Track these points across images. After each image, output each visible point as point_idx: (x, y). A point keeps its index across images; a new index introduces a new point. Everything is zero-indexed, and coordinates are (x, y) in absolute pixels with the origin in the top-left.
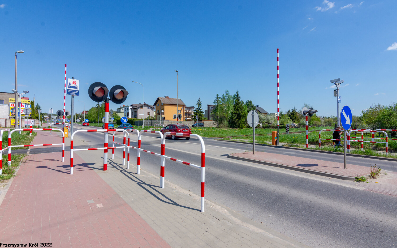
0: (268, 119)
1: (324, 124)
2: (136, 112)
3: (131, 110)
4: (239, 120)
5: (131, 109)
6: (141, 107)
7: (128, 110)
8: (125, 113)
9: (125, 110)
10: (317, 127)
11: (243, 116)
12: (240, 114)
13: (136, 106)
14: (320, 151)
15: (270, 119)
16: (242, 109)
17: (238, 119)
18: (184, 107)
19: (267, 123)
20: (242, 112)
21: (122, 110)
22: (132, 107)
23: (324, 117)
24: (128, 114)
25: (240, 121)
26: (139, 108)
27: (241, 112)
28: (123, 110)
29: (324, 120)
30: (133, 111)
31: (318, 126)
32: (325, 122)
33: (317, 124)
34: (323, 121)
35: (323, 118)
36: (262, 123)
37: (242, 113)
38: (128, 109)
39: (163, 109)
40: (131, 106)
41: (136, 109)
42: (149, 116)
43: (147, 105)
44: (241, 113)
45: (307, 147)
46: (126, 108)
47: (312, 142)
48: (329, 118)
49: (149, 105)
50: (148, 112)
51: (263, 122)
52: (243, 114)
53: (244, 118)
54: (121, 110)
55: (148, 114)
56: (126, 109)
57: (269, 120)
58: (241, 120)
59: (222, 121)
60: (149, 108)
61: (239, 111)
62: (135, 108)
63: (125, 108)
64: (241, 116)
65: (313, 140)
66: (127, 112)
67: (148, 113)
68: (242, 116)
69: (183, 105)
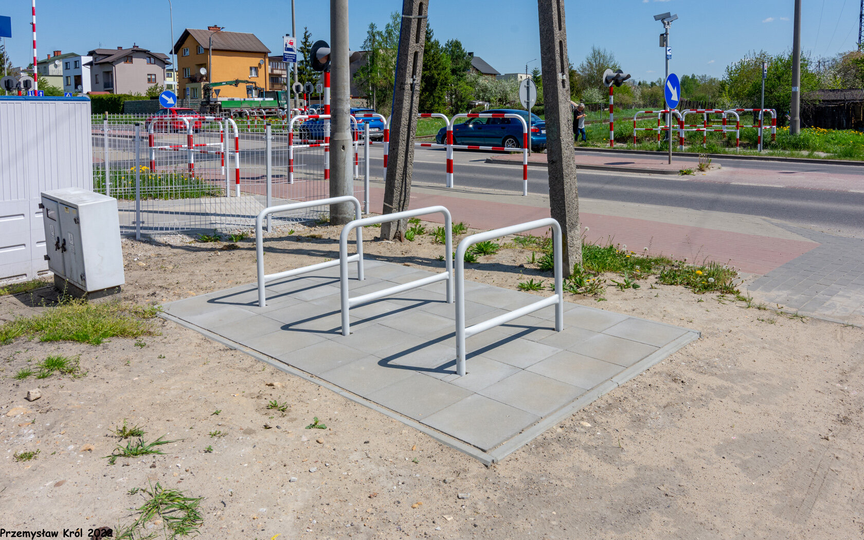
0: (503, 92)
1: (642, 103)
2: (109, 75)
3: (89, 67)
4: (431, 94)
5: (90, 64)
6: (128, 57)
7: (76, 67)
8: (67, 77)
9: (67, 69)
10: (624, 111)
11: (441, 84)
12: (432, 77)
13: (109, 55)
14: (635, 150)
15: (508, 89)
16: (439, 65)
17: (427, 93)
18: (267, 60)
19: (500, 100)
20: (439, 72)
21: (54, 68)
22: (95, 59)
23: (640, 84)
24: (78, 80)
25: (434, 96)
26: (119, 60)
27: (435, 72)
28: (56, 66)
29: (642, 90)
30: (100, 71)
31: (627, 107)
32: (643, 96)
33: (624, 102)
34: (638, 93)
35: (637, 85)
36: (489, 101)
37: (439, 74)
38: (77, 64)
39: (205, 65)
40: (91, 54)
41: (111, 64)
42: (153, 85)
43: (145, 52)
44: (436, 76)
45: (611, 145)
46: (71, 61)
47: (621, 138)
48: (653, 84)
49: (152, 51)
50: (148, 75)
51: (492, 98)
52: (442, 78)
53: (444, 88)
54: (51, 67)
55: (149, 80)
56: (72, 65)
57: (506, 94)
58: (437, 95)
59: (385, 97)
60: (152, 60)
61: (429, 69)
62: (108, 63)
63: (67, 60)
64: (436, 84)
65: (622, 134)
66: (73, 73)
67: (149, 77)
68: (439, 84)
69: (264, 54)
